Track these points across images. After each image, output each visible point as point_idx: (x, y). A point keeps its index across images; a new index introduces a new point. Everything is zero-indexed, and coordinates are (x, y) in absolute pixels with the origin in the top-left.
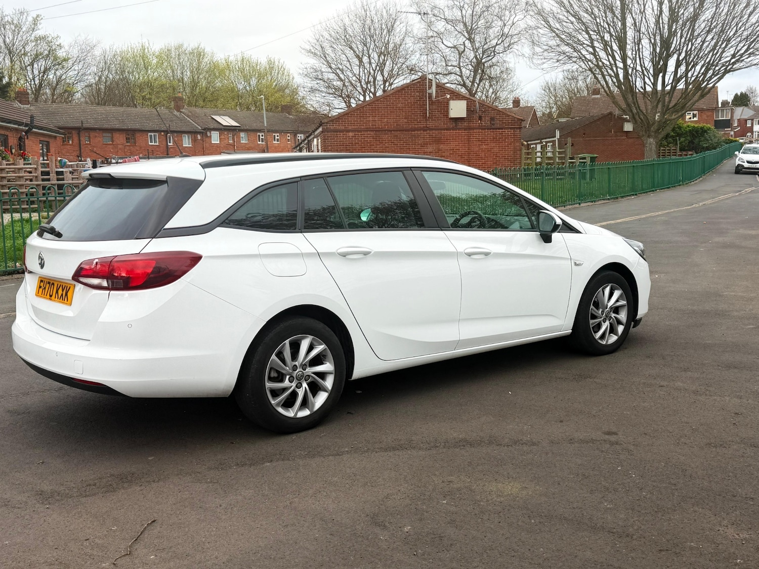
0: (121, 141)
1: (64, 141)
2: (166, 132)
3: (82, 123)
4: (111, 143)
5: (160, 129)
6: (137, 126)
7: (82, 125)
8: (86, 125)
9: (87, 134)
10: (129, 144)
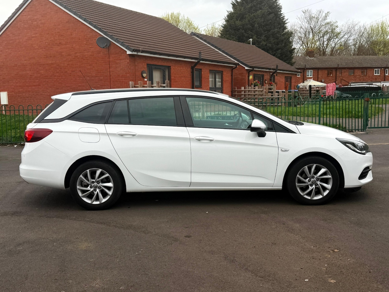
0: (358, 74)
1: (328, 75)
2: (385, 68)
3: (338, 65)
4: (353, 75)
5: (382, 67)
6: (369, 65)
7: (338, 66)
8: (340, 66)
9: (340, 71)
10: (363, 75)
